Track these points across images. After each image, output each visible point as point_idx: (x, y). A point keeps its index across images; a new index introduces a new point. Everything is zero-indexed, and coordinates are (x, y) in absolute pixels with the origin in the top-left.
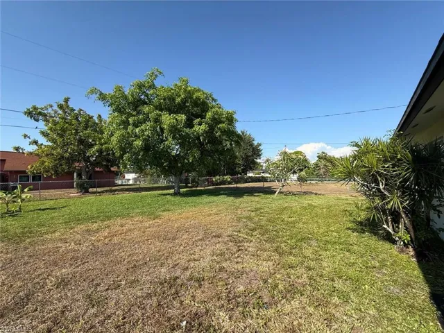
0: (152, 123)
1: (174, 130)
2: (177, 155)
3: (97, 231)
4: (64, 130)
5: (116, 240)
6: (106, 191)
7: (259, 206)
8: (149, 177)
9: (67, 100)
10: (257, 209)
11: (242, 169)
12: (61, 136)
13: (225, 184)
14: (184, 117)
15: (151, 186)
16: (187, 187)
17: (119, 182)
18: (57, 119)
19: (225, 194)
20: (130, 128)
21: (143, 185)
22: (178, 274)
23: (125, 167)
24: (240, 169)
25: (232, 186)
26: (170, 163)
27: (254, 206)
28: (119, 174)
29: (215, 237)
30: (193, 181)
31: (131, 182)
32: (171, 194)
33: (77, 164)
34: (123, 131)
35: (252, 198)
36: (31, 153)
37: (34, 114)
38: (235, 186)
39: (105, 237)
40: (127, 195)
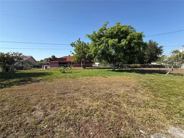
0: (105, 44)
1: (113, 45)
2: (114, 55)
3: (89, 79)
4: (79, 49)
5: (94, 82)
6: (90, 68)
7: (153, 78)
8: (103, 64)
9: (79, 39)
10: (151, 80)
11: (148, 61)
12: (78, 51)
13: (137, 68)
14: (117, 40)
15: (104, 67)
16: (118, 68)
17: (93, 65)
18: (77, 46)
19: (136, 72)
20: (97, 46)
21: (101, 67)
22: (112, 93)
23: (96, 60)
24: (146, 61)
25: (140, 69)
26: (111, 58)
27: (150, 78)
28: (93, 63)
29: (127, 86)
30: (121, 66)
31: (97, 66)
32: (111, 71)
33: (82, 59)
34: (95, 48)
35: (151, 75)
36: (72, 57)
37: (73, 45)
38: (142, 69)
39: (92, 81)
40: (96, 70)
